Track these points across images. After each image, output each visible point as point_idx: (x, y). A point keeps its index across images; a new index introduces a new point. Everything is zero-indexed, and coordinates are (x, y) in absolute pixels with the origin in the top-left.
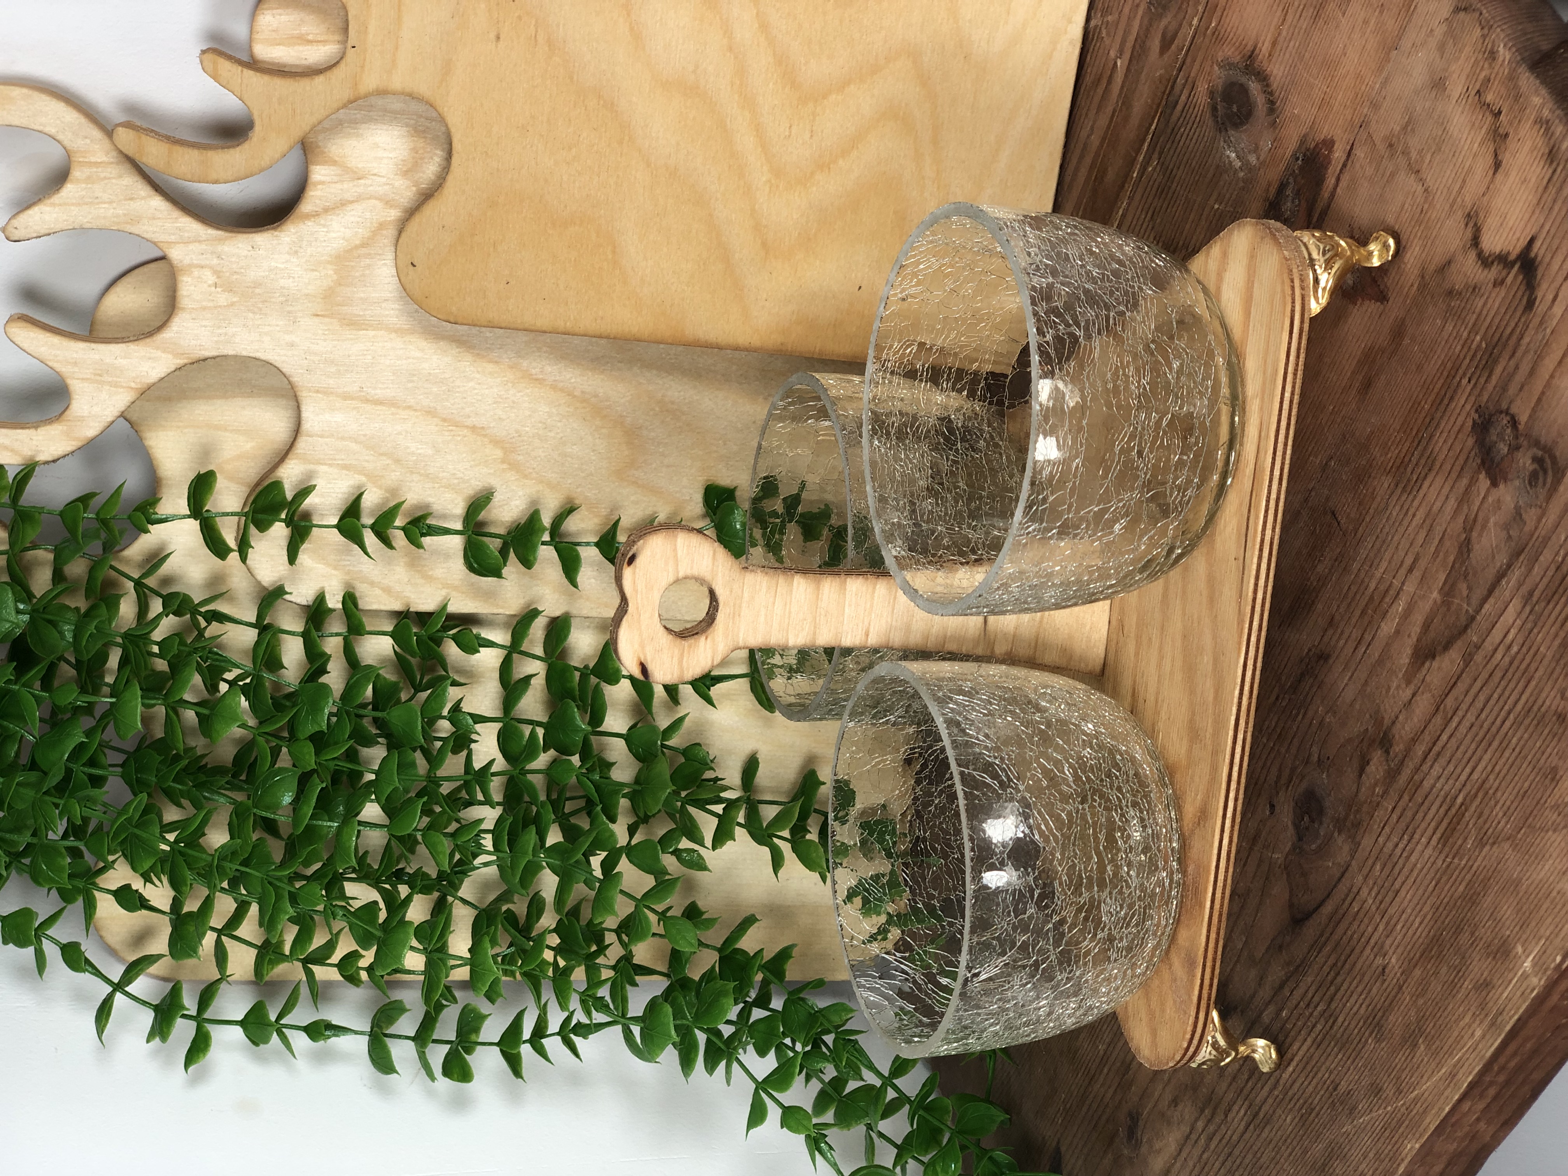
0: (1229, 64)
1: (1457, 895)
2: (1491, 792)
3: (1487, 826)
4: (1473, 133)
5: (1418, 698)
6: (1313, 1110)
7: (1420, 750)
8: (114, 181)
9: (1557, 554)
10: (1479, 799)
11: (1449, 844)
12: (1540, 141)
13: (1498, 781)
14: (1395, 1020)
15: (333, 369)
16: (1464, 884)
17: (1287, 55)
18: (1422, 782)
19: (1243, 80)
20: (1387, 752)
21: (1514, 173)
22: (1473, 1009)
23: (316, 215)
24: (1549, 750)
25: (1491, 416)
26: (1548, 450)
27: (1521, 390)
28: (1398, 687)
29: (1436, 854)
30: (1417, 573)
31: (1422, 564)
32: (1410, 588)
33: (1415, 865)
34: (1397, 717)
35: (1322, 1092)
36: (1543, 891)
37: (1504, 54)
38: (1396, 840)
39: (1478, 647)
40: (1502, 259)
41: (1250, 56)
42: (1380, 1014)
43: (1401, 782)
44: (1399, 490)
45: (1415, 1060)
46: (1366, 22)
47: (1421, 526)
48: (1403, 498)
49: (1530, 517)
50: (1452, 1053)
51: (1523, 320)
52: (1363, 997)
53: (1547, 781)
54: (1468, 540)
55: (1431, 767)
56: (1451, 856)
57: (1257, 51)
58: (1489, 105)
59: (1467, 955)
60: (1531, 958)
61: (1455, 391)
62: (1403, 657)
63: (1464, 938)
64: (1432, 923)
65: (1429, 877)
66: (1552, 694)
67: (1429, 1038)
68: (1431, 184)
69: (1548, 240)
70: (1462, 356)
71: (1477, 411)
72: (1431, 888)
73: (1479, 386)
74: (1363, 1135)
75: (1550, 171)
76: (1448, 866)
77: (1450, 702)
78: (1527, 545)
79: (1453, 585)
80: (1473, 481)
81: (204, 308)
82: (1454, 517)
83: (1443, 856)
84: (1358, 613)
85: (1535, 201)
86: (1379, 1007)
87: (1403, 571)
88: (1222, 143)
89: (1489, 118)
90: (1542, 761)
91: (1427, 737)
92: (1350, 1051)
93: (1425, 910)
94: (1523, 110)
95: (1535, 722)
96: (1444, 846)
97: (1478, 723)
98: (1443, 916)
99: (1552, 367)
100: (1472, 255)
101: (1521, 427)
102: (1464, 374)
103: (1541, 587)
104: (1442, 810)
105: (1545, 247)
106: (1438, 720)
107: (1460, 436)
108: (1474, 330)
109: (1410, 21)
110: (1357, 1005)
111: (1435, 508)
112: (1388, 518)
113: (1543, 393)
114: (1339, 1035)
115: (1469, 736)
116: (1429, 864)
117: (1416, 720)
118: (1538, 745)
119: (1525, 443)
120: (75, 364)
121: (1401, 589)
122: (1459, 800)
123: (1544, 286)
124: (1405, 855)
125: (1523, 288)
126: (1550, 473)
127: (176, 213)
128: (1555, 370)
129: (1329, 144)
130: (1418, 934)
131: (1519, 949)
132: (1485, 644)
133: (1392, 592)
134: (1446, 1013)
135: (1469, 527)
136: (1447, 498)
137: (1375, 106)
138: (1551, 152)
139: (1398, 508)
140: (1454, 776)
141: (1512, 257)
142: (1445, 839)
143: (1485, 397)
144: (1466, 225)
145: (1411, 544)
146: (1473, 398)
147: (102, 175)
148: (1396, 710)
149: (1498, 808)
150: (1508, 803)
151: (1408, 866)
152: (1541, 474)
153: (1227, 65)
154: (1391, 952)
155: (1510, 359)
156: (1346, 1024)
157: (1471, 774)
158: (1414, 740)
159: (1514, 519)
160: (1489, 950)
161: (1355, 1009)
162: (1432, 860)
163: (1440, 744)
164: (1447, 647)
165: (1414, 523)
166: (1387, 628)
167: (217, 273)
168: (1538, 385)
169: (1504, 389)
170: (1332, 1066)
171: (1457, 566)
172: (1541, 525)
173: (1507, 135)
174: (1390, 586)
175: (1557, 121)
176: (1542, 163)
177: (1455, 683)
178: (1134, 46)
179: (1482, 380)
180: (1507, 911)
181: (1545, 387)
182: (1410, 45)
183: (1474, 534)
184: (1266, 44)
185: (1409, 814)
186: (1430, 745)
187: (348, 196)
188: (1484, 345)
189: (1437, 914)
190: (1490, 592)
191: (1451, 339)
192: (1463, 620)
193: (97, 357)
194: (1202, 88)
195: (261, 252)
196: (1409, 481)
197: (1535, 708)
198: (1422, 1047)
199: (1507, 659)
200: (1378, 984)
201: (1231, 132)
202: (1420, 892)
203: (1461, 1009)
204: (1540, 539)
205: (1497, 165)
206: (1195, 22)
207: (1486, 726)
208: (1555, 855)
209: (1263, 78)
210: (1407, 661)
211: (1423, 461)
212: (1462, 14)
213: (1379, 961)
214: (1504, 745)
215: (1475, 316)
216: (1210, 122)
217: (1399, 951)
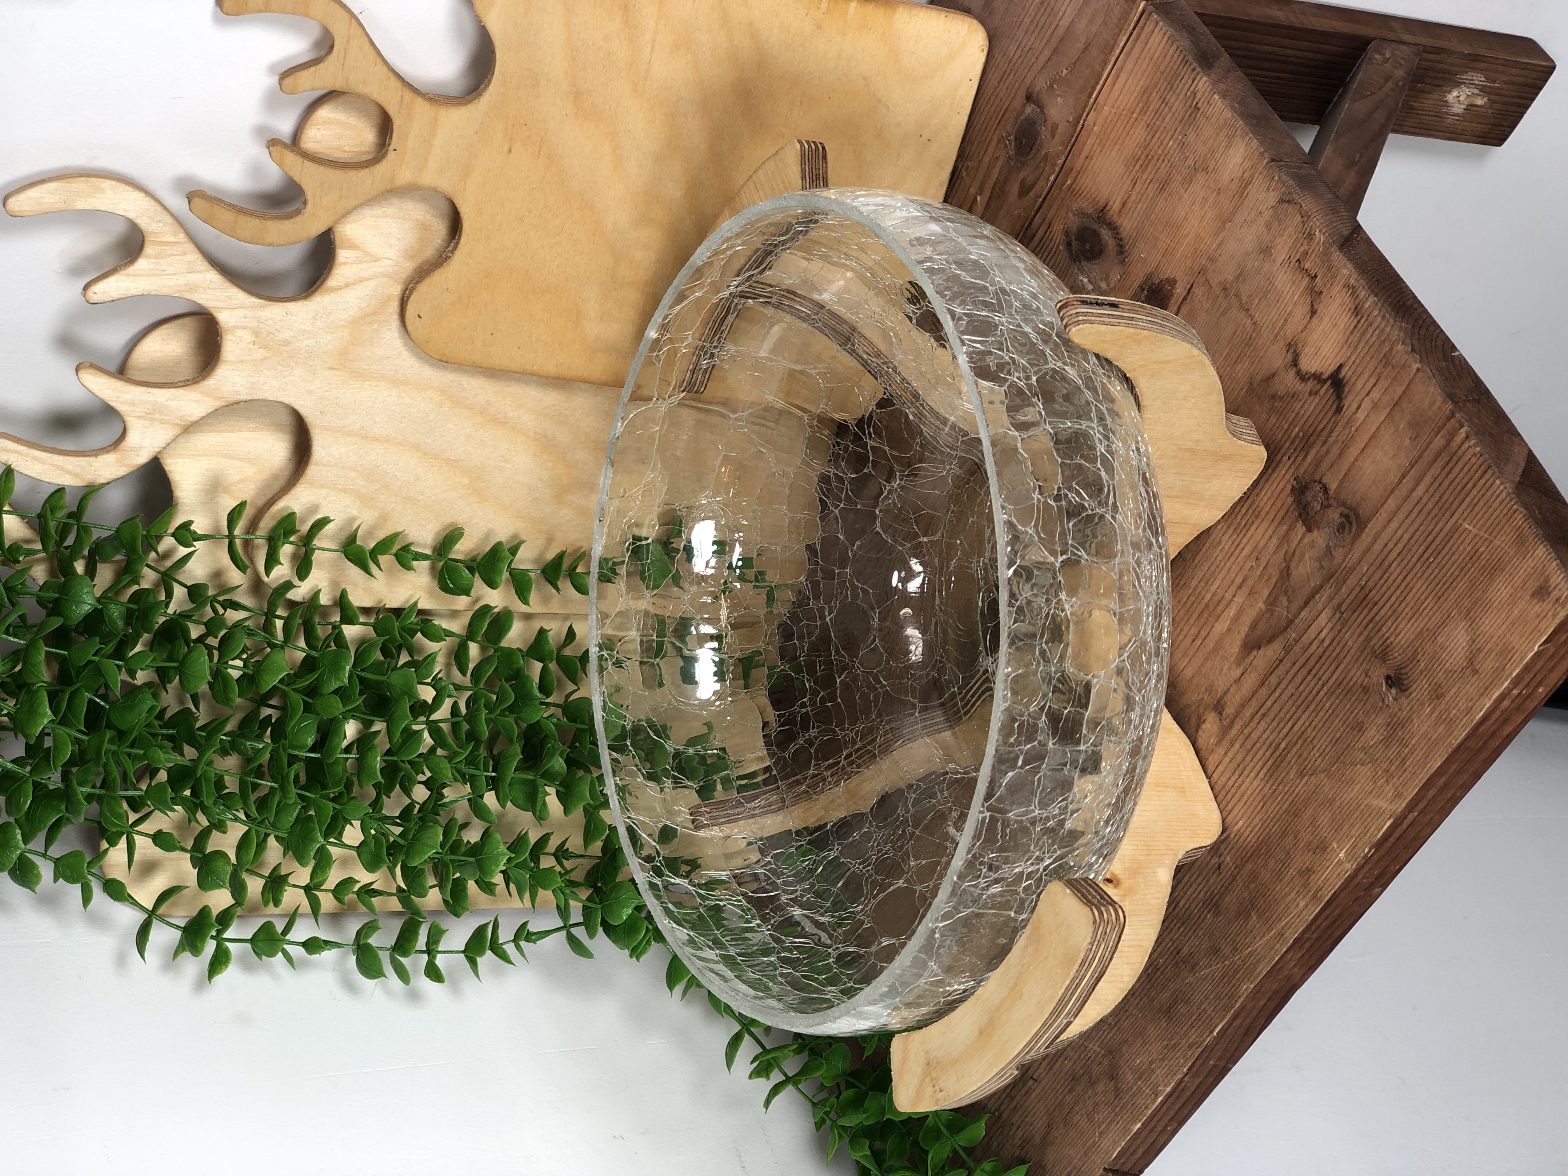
0: (1082, 213)
1: (1281, 812)
2: (1309, 740)
3: (1306, 763)
4: (1294, 288)
5: (1246, 675)
6: (1158, 970)
7: (1248, 713)
8: (179, 257)
9: (1361, 579)
10: (1299, 745)
11: (1274, 776)
12: (1347, 299)
13: (1314, 733)
14: (1231, 900)
15: (341, 411)
16: (1288, 803)
17: (1136, 213)
18: (1250, 734)
19: (1096, 226)
20: (1220, 714)
21: (1326, 320)
22: (1297, 888)
23: (340, 288)
24: (1356, 711)
25: (1307, 483)
26: (1353, 509)
27: (1331, 467)
28: (1229, 669)
29: (1263, 784)
30: (1245, 590)
31: (1250, 582)
32: (1239, 599)
33: (1245, 792)
34: (1228, 689)
35: (1166, 956)
36: (1353, 805)
37: (1320, 237)
38: (1228, 776)
39: (1296, 641)
40: (1317, 377)
41: (1102, 211)
42: (1217, 897)
43: (1232, 735)
44: (1231, 531)
45: (1248, 927)
46: (1205, 199)
47: (1248, 557)
48: (1234, 537)
49: (1338, 554)
50: (1280, 919)
51: (1333, 420)
52: (1202, 886)
53: (1355, 732)
54: (1288, 568)
55: (1258, 723)
56: (1276, 784)
57: (1108, 207)
58: (1307, 270)
59: (1291, 853)
60: (1344, 851)
61: (1277, 465)
62: (1235, 648)
63: (1289, 840)
64: (1261, 831)
65: (1257, 800)
66: (1358, 673)
67: (1260, 910)
68: (1258, 320)
69: (1353, 368)
70: (1283, 441)
71: (1295, 479)
72: (1259, 807)
73: (1297, 462)
74: (1204, 983)
75: (1356, 321)
76: (1274, 792)
77: (1273, 679)
78: (1336, 572)
79: (1276, 598)
80: (1291, 528)
81: (242, 361)
82: (1275, 553)
83: (1268, 785)
84: (1195, 616)
85: (1343, 340)
86: (1216, 892)
87: (1233, 588)
88: (1076, 271)
89: (1307, 279)
90: (1351, 718)
91: (1254, 704)
92: (1191, 925)
93: (1255, 822)
94: (1334, 277)
95: (1344, 692)
96: (1270, 777)
97: (1297, 693)
98: (1271, 826)
99: (1355, 454)
100: (1292, 372)
101: (1331, 493)
102: (1285, 454)
103: (1348, 601)
104: (1268, 754)
105: (1351, 372)
106: (1263, 692)
107: (1281, 496)
108: (1293, 424)
109: (1242, 203)
110: (1197, 892)
111: (1261, 545)
112: (1221, 551)
113: (1349, 470)
114: (1180, 915)
115: (1290, 703)
116: (1257, 791)
117: (1244, 691)
118: (1348, 707)
119: (1334, 504)
120: (134, 404)
121: (1232, 600)
122: (1283, 745)
123: (1350, 398)
124: (1236, 785)
125: (1333, 398)
126: (1354, 524)
127: (227, 284)
128: (1358, 456)
129: (1173, 282)
130: (1249, 840)
131: (1335, 845)
132: (1303, 639)
133: (1224, 602)
134: (1274, 893)
135: (1288, 559)
136: (1271, 537)
137: (1212, 260)
138: (1356, 308)
139: (1230, 543)
140: (1278, 730)
141: (1325, 376)
142: (1271, 773)
143: (1302, 471)
144: (1288, 351)
145: (1241, 569)
146: (1292, 470)
147: (169, 252)
148: (1228, 685)
149: (1315, 750)
150: (1324, 747)
151: (1240, 792)
152: (1347, 525)
153: (1082, 214)
154: (1226, 853)
155: (1322, 446)
156: (1187, 906)
157: (1292, 728)
158: (1242, 706)
159: (1326, 554)
160: (1310, 847)
161: (1195, 895)
162: (1259, 788)
163: (1265, 707)
164: (1270, 641)
165: (1244, 553)
166: (1221, 627)
167: (256, 333)
168: (1345, 465)
169: (1317, 466)
170: (1176, 937)
171: (1279, 585)
172: (1347, 560)
173: (1321, 293)
174: (1223, 597)
175: (1361, 288)
176: (1349, 315)
177: (1278, 665)
178: (993, 188)
179: (1300, 458)
180: (1324, 819)
181: (1351, 466)
182: (1242, 220)
183: (1293, 564)
184: (1117, 203)
185: (1239, 757)
186: (1257, 708)
187: (365, 274)
188: (1301, 434)
189: (1266, 825)
190: (1306, 604)
191: (1274, 429)
192: (1284, 623)
193: (151, 399)
194: (1058, 228)
195: (293, 317)
196: (1239, 524)
197: (1345, 683)
198: (1255, 918)
199: (1321, 650)
200: (1215, 875)
201: (1084, 263)
202: (1251, 810)
203: (1287, 889)
204: (1347, 569)
205: (1313, 312)
206: (1052, 178)
207: (1304, 694)
208: (1362, 782)
209: (1114, 228)
210: (1237, 650)
211: (1250, 511)
212: (1286, 205)
213: (1215, 860)
214: (1319, 707)
215: (1294, 414)
216: (1065, 254)
217: (1233, 852)
